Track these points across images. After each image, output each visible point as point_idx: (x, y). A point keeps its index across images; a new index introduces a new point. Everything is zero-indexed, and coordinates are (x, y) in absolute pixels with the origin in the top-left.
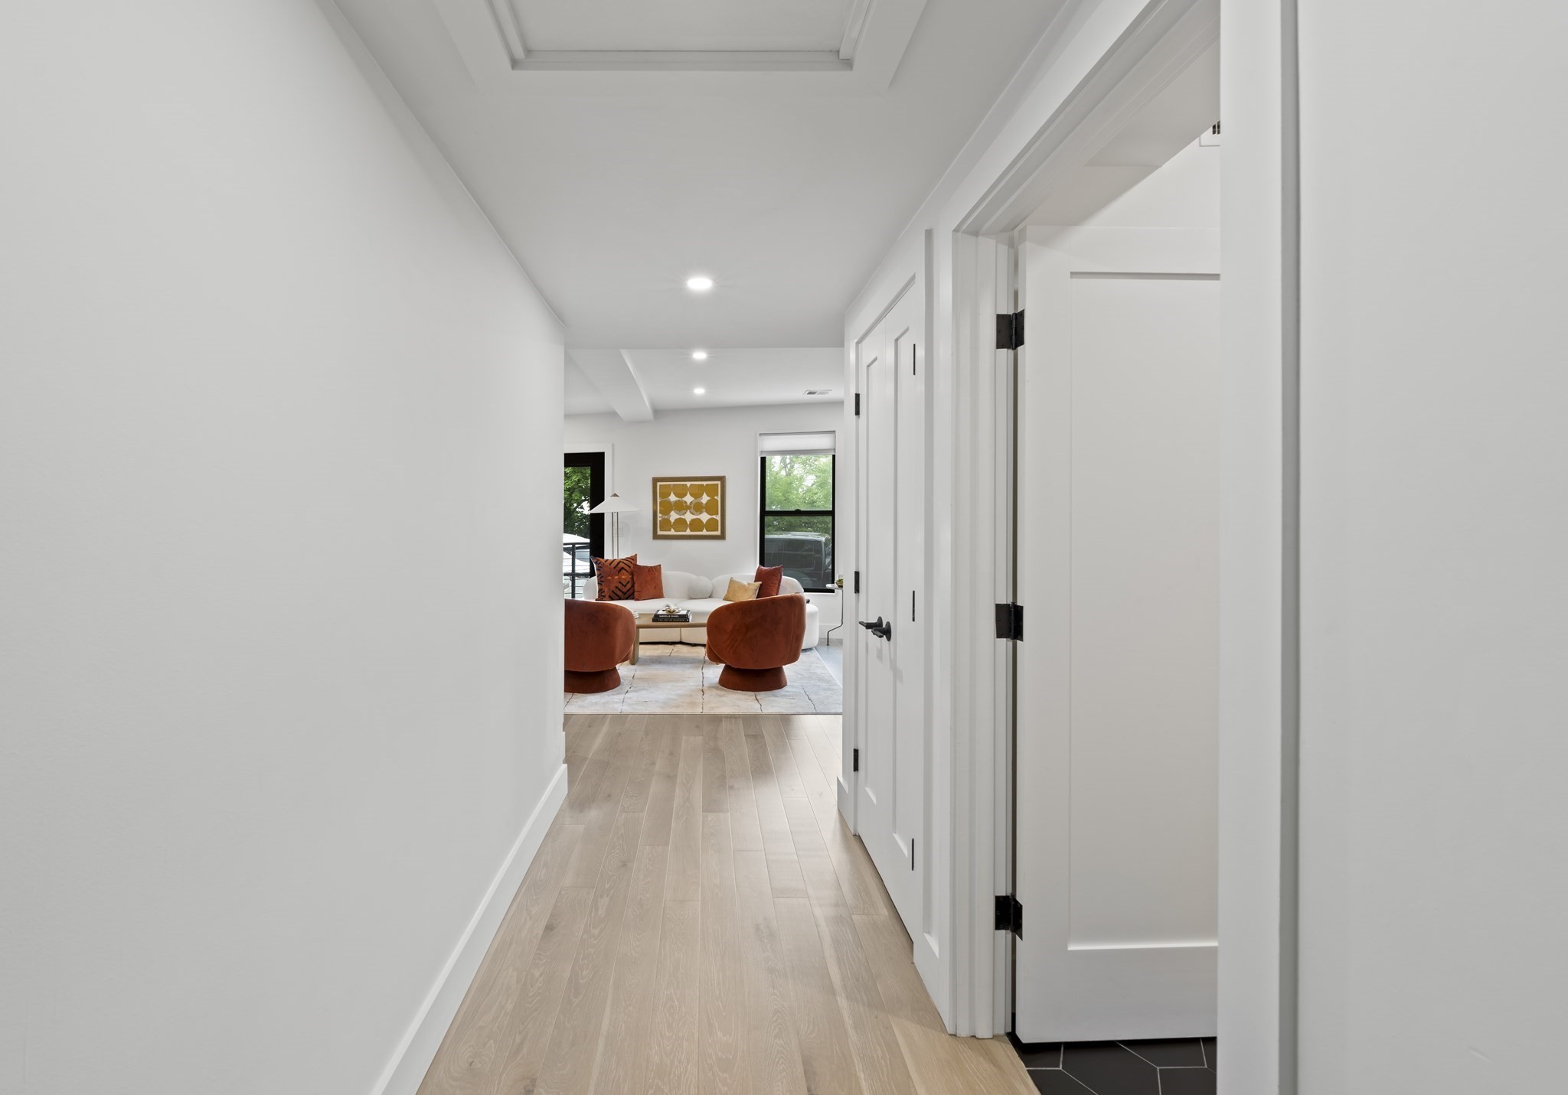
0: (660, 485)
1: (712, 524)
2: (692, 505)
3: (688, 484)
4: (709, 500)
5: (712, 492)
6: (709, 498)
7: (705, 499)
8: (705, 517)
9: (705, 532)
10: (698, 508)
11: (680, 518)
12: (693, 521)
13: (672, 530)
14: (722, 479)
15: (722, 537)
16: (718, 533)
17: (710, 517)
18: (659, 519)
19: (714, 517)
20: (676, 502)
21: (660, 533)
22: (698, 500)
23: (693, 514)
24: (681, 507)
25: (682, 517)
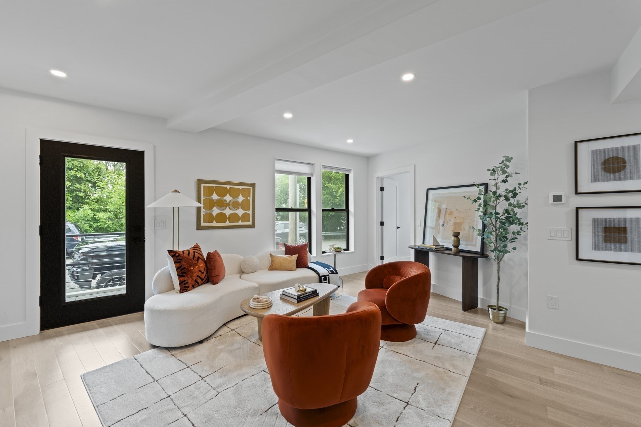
0: (204, 186)
1: (245, 217)
2: (231, 203)
3: (228, 187)
4: (243, 200)
5: (245, 193)
6: (244, 198)
7: (241, 199)
8: (240, 212)
9: (240, 223)
10: (236, 205)
11: (221, 212)
12: (231, 215)
13: (214, 222)
14: (253, 185)
15: (253, 226)
16: (250, 223)
17: (244, 212)
18: (202, 213)
19: (247, 212)
20: (218, 200)
21: (203, 224)
22: (235, 200)
23: (232, 210)
24: (222, 204)
25: (223, 212)
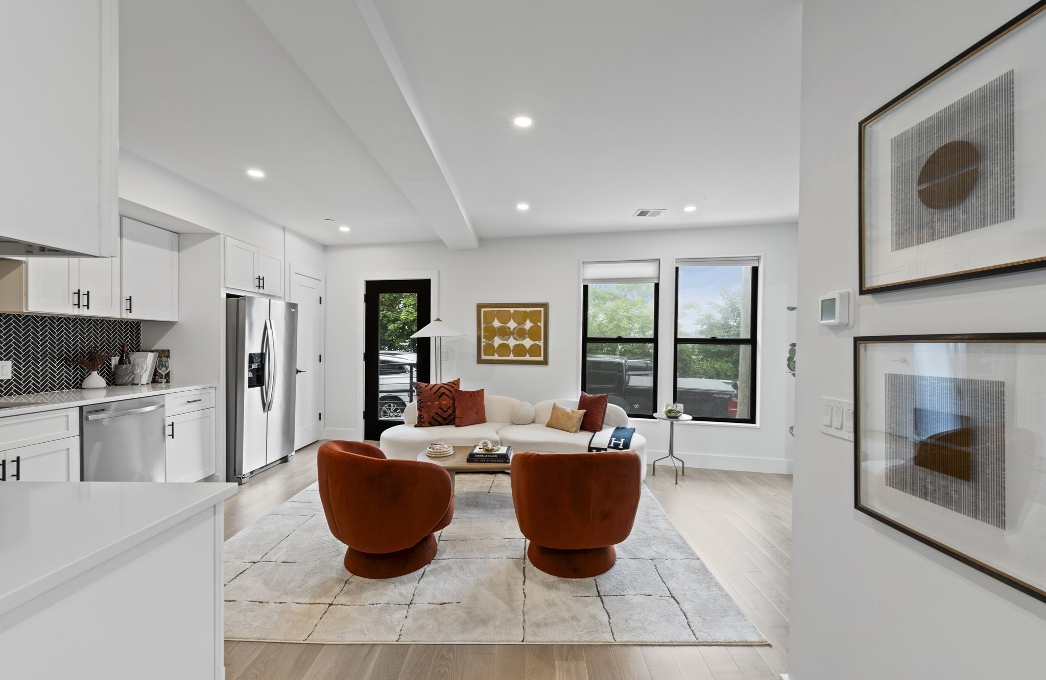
0: (484, 311)
1: (534, 350)
2: (516, 331)
3: (512, 310)
4: (531, 327)
5: (534, 317)
6: (532, 324)
7: (528, 325)
8: (528, 343)
9: (528, 358)
10: (521, 334)
11: (504, 343)
12: (516, 346)
13: (496, 355)
14: (545, 306)
15: (545, 362)
16: (541, 358)
17: (533, 343)
18: (483, 344)
19: (537, 342)
20: (499, 328)
21: (484, 357)
22: (521, 326)
23: (516, 340)
24: (504, 332)
25: (506, 342)
